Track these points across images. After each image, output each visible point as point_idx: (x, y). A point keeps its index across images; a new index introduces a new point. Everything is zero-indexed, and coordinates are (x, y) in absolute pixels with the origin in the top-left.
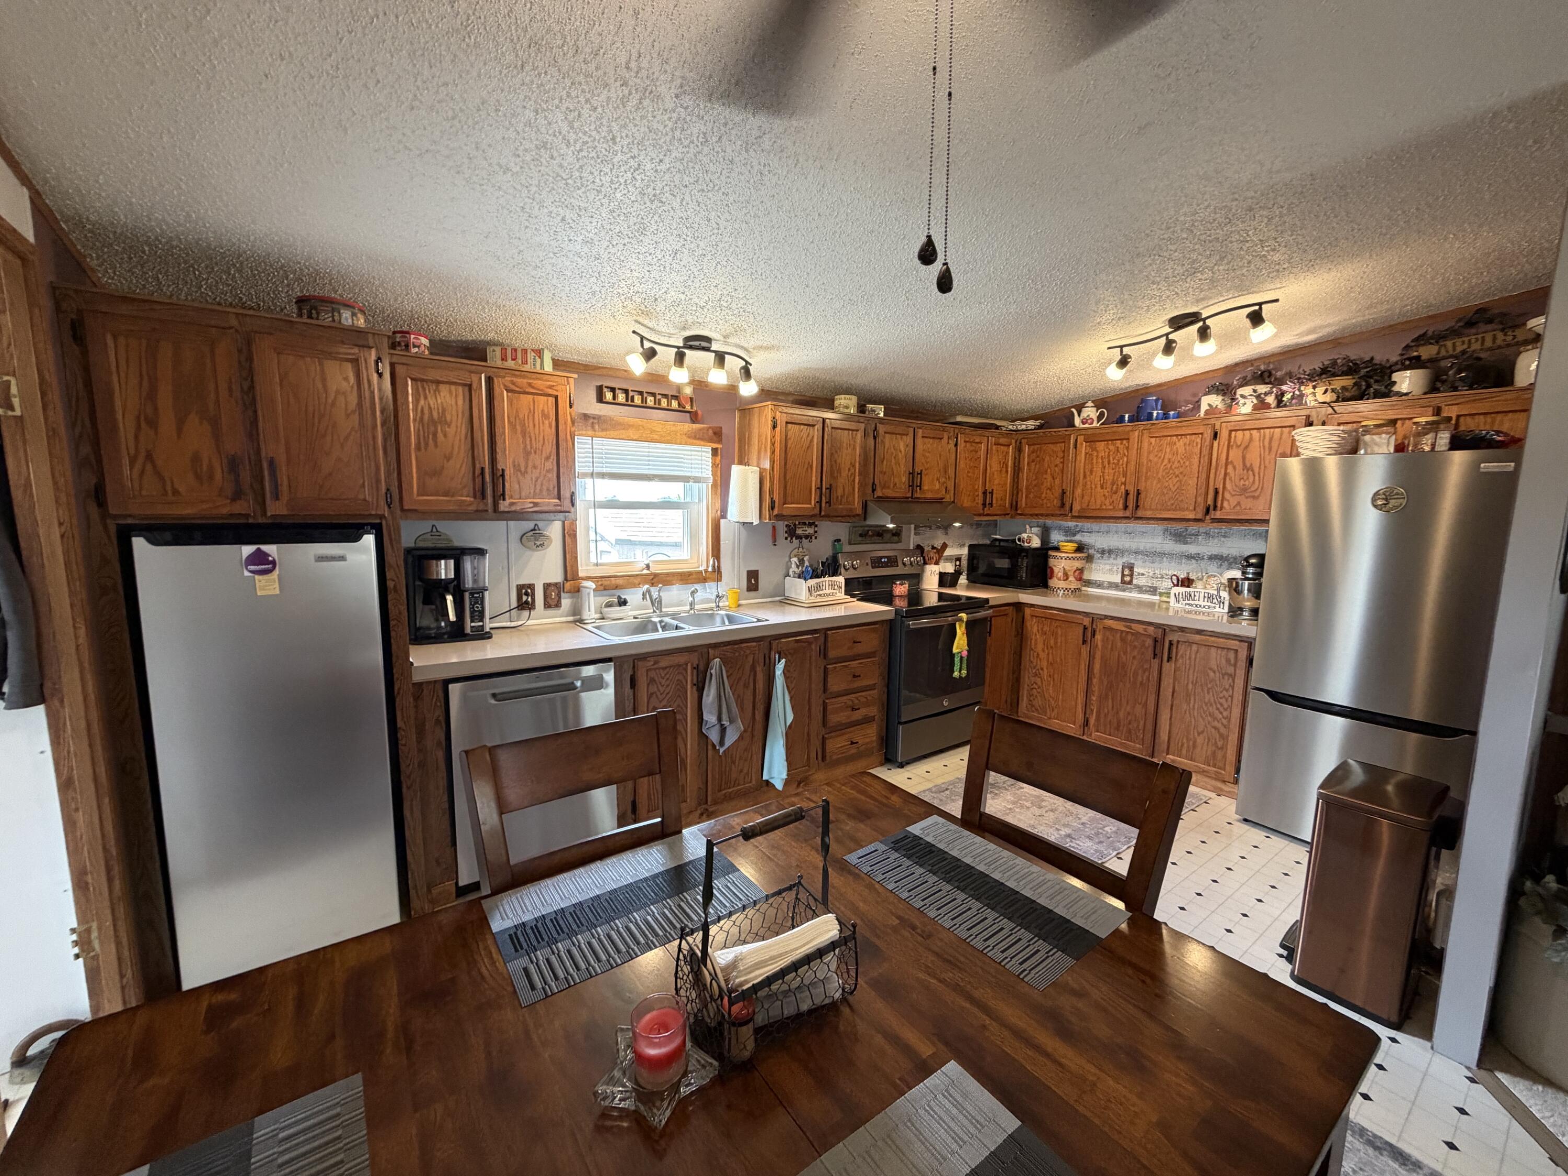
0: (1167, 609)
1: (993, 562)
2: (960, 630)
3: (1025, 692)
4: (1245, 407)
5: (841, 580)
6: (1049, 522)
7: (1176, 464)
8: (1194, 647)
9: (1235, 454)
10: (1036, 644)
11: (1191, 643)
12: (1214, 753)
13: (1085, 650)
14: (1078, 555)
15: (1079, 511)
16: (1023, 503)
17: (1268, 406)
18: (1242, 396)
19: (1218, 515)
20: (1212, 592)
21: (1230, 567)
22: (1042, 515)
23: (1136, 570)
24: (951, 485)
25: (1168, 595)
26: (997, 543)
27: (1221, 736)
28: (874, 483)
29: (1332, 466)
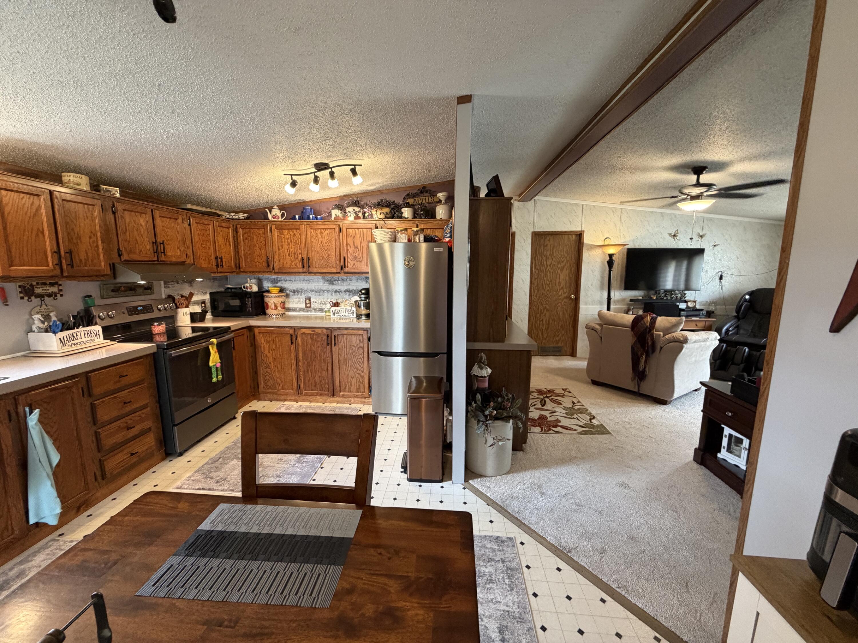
0: (330, 319)
1: (229, 303)
2: (213, 350)
3: (262, 378)
4: (351, 217)
5: (98, 328)
6: (261, 276)
7: (325, 244)
8: (345, 336)
9: (350, 240)
10: (264, 349)
11: (343, 335)
12: (359, 386)
13: (293, 347)
14: (281, 294)
15: (278, 269)
16: (243, 264)
17: (359, 218)
18: (349, 212)
19: (346, 270)
20: (348, 308)
21: (353, 295)
22: (257, 272)
23: (312, 300)
24: (190, 252)
25: (329, 311)
26: (230, 290)
27: (361, 376)
28: (119, 250)
29: (387, 246)
